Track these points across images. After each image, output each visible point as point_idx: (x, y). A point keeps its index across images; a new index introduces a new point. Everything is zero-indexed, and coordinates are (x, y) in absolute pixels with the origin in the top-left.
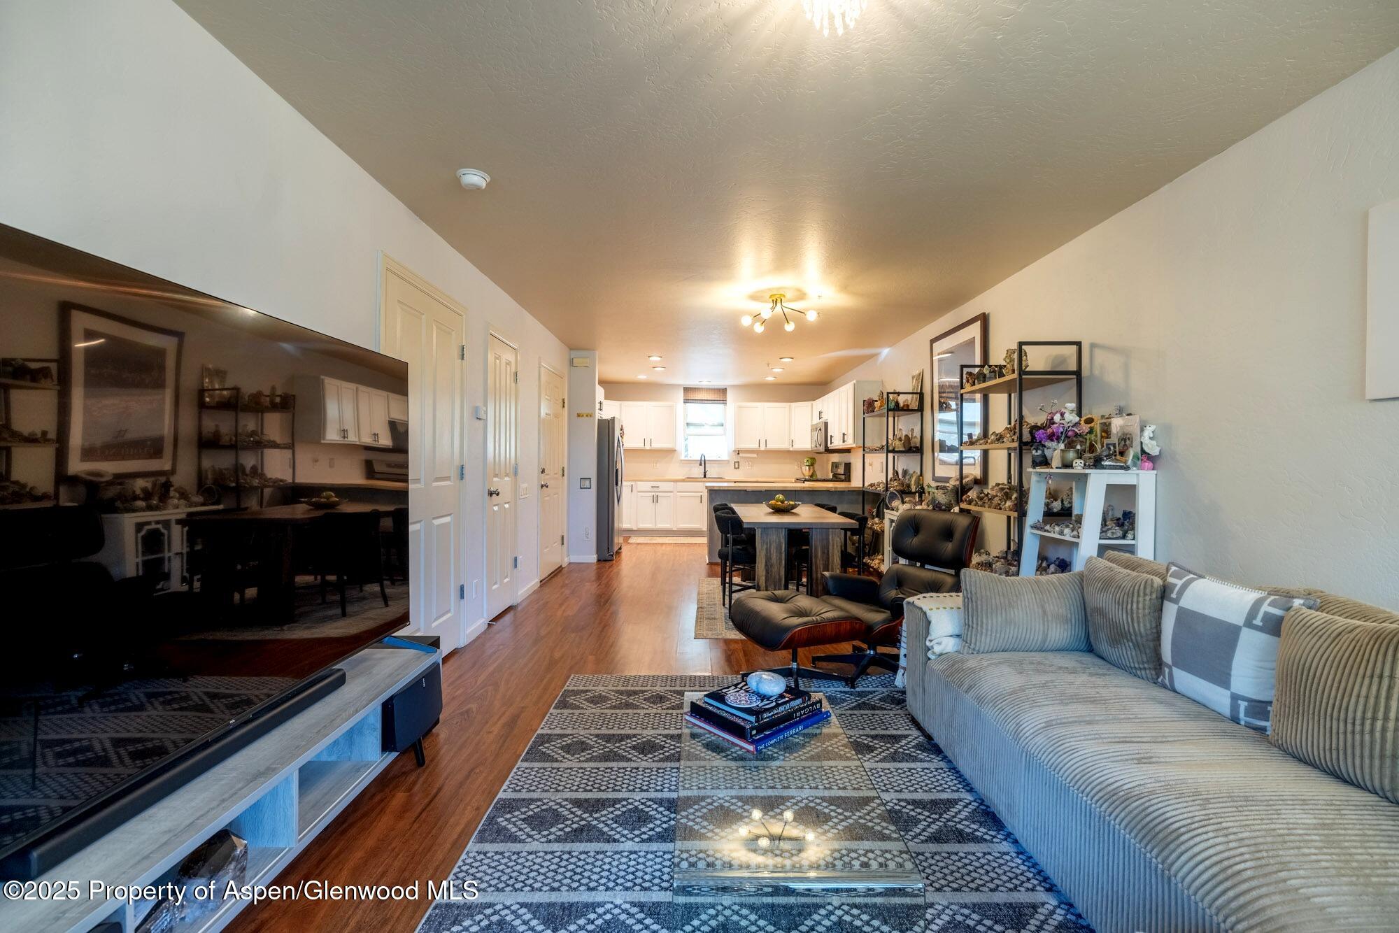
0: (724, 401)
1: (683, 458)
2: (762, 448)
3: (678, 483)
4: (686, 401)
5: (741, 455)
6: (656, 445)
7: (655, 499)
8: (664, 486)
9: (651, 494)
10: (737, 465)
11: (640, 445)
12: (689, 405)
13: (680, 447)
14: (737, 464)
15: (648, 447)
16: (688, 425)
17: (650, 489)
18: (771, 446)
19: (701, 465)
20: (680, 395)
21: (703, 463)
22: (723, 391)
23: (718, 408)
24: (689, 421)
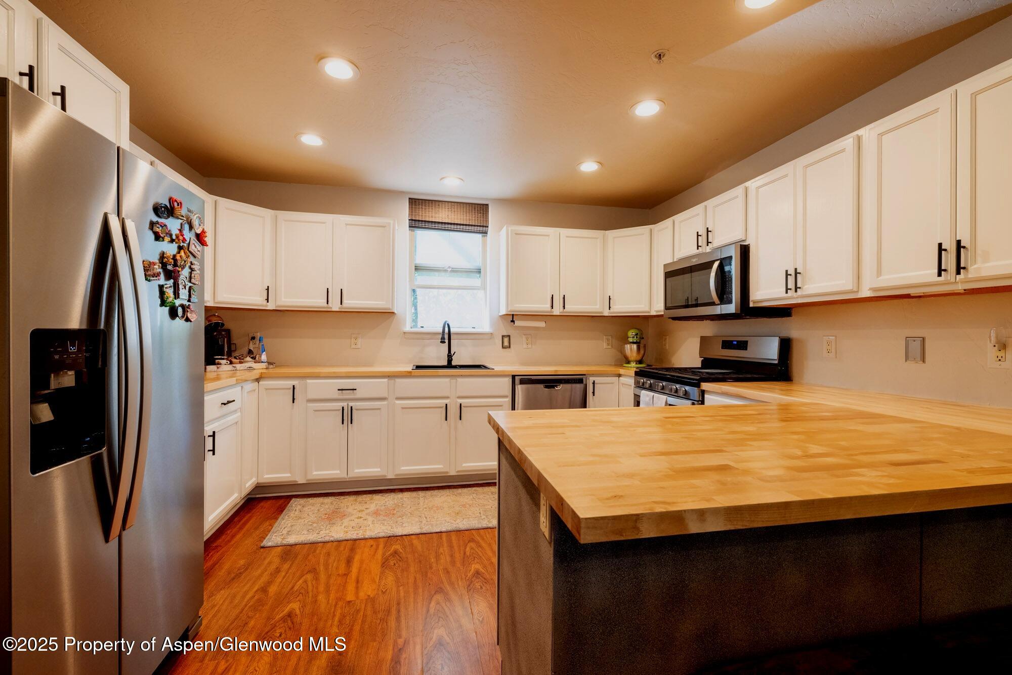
0: (482, 228)
1: (408, 328)
2: (557, 311)
3: (398, 380)
4: (415, 224)
5: (517, 323)
6: (351, 303)
7: (347, 416)
8: (365, 387)
9: (339, 405)
10: (506, 342)
11: (318, 302)
12: (420, 234)
13: (402, 306)
14: (506, 340)
15: (335, 306)
16: (417, 268)
17: (337, 394)
18: (573, 307)
19: (443, 342)
20: (404, 212)
21: (446, 337)
22: (482, 209)
23: (472, 240)
24: (420, 260)
